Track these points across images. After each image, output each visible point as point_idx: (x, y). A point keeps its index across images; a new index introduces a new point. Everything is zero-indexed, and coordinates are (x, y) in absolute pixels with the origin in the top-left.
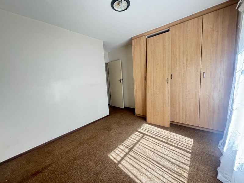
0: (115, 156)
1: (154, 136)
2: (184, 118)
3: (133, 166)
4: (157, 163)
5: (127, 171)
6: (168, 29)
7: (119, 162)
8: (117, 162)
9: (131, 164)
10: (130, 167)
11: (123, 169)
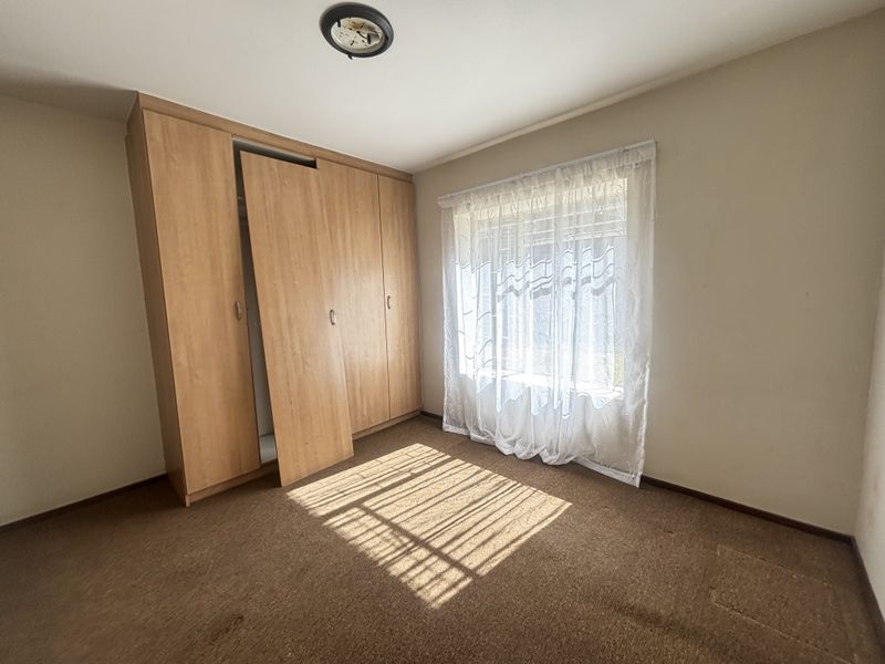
0: (444, 585)
1: (378, 488)
2: (365, 413)
3: (484, 543)
4: (475, 502)
5: (499, 555)
6: (312, 159)
7: (468, 572)
8: (469, 580)
9: (478, 547)
10: (488, 550)
11: (494, 565)
